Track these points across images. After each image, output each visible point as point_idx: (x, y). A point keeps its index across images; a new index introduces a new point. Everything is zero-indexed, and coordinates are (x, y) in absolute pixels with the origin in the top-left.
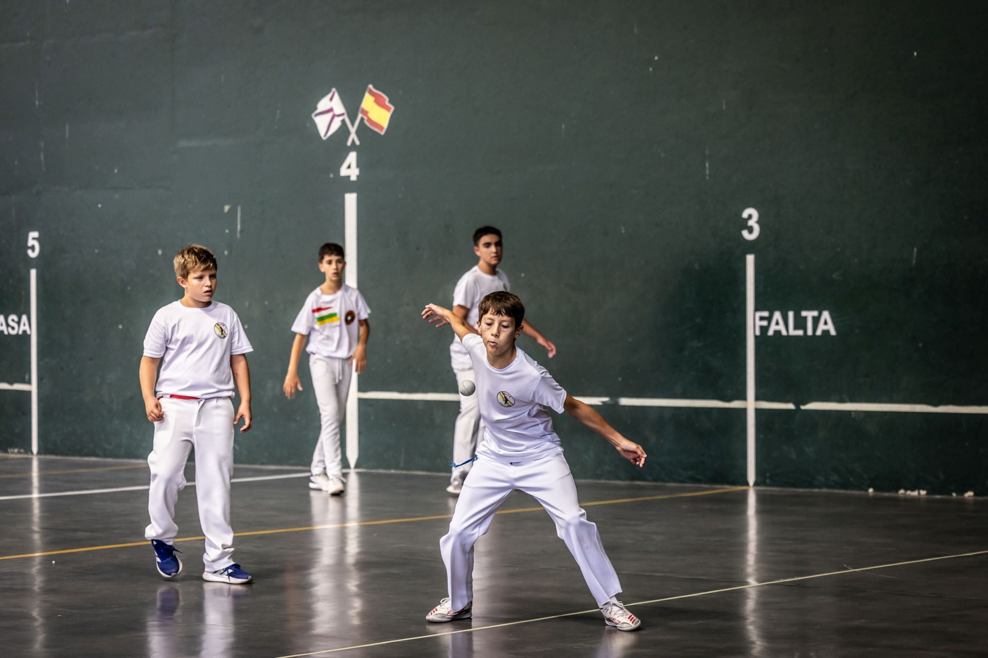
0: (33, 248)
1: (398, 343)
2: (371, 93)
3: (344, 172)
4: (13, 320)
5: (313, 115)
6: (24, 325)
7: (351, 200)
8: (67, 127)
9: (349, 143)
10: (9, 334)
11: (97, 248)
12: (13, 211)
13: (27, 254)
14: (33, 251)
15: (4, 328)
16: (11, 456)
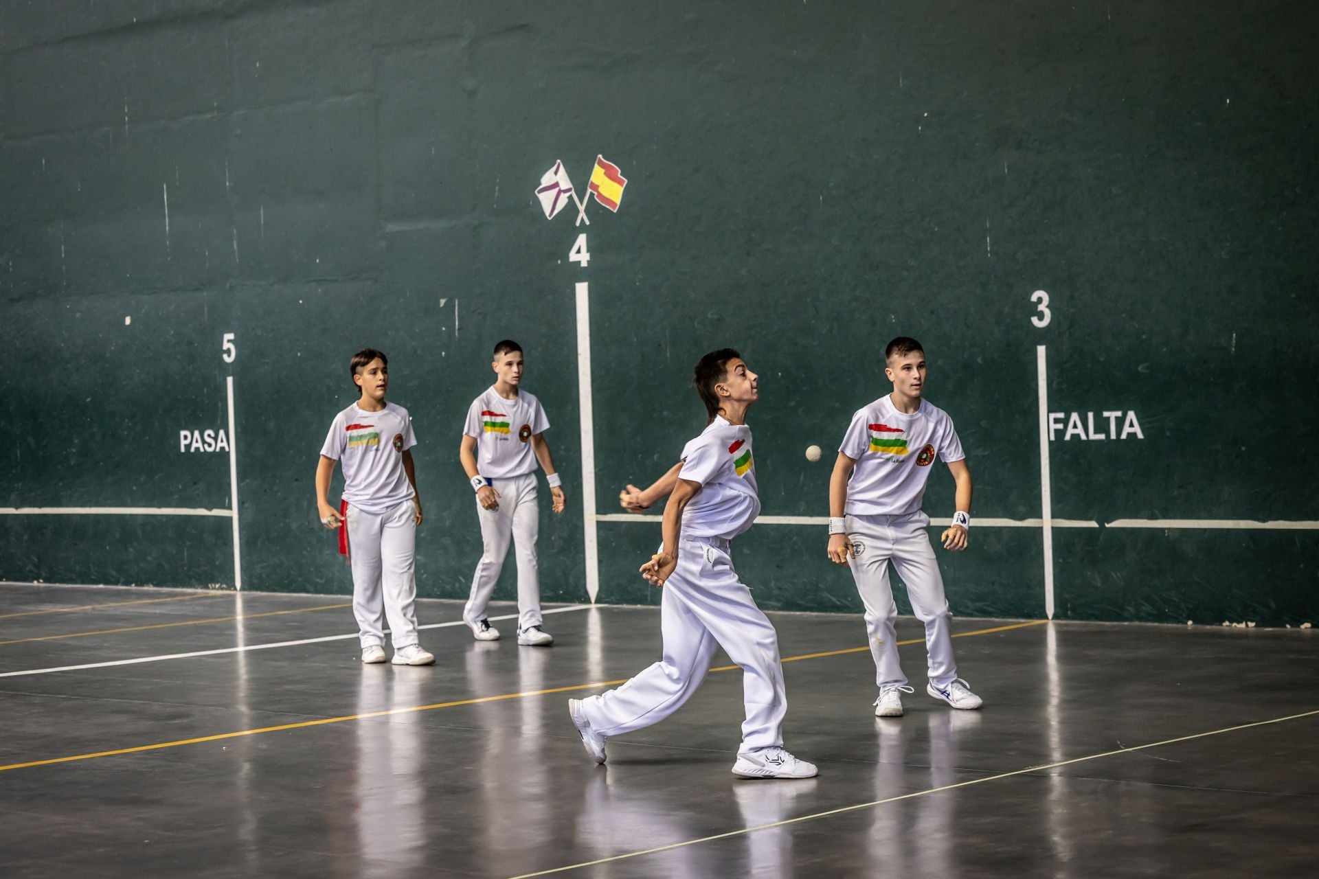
2: (602, 165)
3: (573, 257)
4: (209, 436)
5: (536, 192)
6: (222, 441)
7: (582, 290)
8: (262, 212)
9: (578, 224)
10: (205, 452)
11: (300, 351)
12: (206, 309)
13: (223, 359)
14: (229, 356)
15: (200, 445)
16: (212, 592)
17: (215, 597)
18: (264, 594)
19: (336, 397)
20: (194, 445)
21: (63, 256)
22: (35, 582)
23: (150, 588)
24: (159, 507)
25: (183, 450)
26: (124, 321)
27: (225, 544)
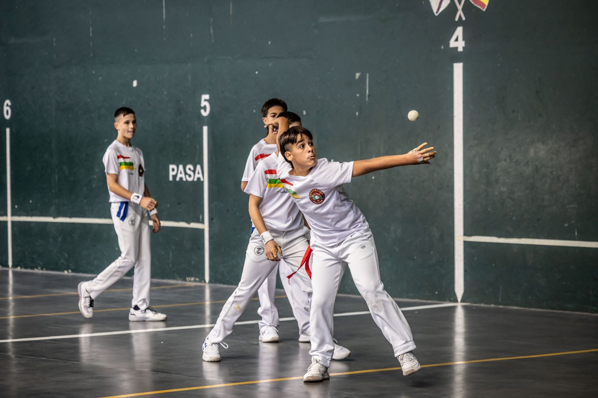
0: (205, 108)
1: (496, 193)
3: (453, 44)
4: (190, 169)
6: (199, 173)
7: (458, 69)
8: (231, 6)
9: (457, 19)
10: (187, 181)
11: (254, 109)
12: (190, 77)
13: (200, 113)
14: (205, 111)
15: (183, 175)
16: (188, 284)
17: (190, 287)
18: (225, 286)
20: (179, 176)
21: (91, 35)
22: (66, 272)
25: (171, 179)
26: (132, 84)
27: (199, 248)
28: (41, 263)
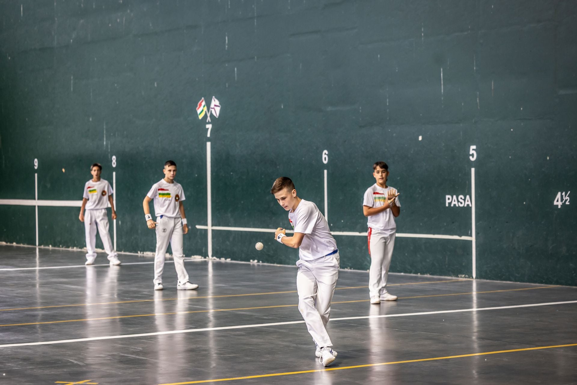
0: (473, 155)
4: (461, 198)
6: (468, 201)
8: (493, 83)
10: (459, 206)
11: (510, 155)
12: (461, 133)
13: (469, 159)
14: (473, 157)
15: (456, 203)
16: (461, 279)
17: (462, 282)
18: (488, 281)
19: (529, 180)
20: (453, 203)
21: (388, 104)
23: (428, 276)
24: (434, 234)
25: (447, 205)
26: (418, 138)
27: (468, 254)
28: (350, 265)
